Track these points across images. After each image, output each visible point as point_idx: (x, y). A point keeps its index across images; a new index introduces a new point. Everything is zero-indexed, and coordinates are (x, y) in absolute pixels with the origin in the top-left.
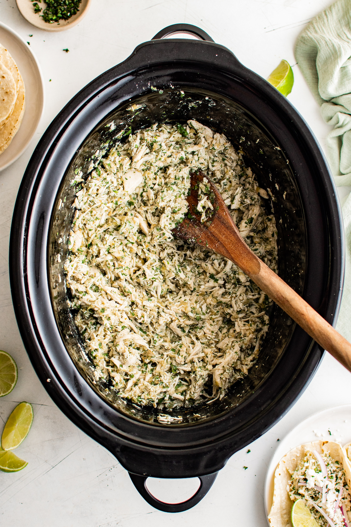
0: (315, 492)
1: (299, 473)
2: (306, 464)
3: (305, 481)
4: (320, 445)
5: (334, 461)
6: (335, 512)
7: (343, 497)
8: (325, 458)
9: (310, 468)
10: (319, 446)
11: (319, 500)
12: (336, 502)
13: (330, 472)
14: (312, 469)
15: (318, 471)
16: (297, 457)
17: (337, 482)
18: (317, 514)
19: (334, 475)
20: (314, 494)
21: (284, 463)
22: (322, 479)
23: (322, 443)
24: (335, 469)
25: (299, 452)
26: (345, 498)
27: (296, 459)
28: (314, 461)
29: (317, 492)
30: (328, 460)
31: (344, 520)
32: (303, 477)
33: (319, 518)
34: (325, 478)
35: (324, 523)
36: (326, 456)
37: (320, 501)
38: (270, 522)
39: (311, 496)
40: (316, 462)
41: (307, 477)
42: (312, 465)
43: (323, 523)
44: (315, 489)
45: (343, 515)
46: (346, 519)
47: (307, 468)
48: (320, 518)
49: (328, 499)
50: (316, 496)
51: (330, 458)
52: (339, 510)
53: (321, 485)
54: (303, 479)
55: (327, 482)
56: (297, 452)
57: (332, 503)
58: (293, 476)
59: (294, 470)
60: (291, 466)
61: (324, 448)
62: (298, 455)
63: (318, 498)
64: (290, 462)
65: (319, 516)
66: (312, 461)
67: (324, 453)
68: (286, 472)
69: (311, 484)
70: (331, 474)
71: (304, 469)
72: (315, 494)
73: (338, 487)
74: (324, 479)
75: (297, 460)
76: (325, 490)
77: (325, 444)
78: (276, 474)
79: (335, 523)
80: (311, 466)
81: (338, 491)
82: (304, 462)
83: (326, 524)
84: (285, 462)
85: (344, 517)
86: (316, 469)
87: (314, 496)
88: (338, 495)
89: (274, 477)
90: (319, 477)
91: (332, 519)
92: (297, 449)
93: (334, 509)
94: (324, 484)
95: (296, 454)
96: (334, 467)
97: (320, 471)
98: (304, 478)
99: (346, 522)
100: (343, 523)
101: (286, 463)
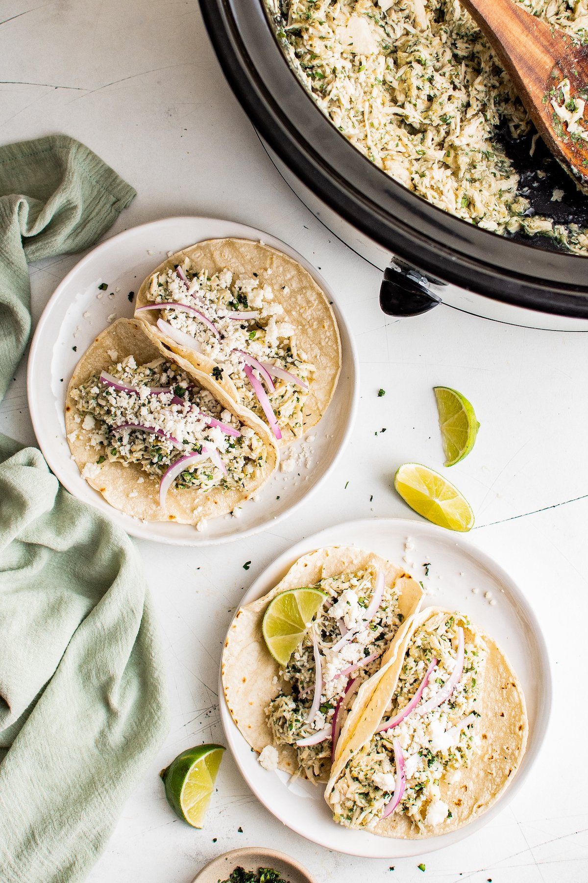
0: (335, 629)
1: (335, 585)
2: (354, 581)
3: (332, 602)
4: (398, 575)
5: (398, 611)
6: (337, 677)
7: (367, 670)
8: (389, 597)
9: (355, 589)
10: (393, 574)
11: (330, 643)
12: (350, 665)
13: (378, 621)
14: (357, 593)
15: (363, 605)
16: (352, 562)
17: (377, 643)
18: (311, 662)
19: (380, 629)
20: (331, 631)
21: (325, 556)
22: (360, 619)
23: (402, 574)
24: (390, 622)
25: (360, 558)
26: (368, 673)
27: (346, 564)
28: (369, 585)
29: (337, 631)
30: (391, 603)
31: (341, 699)
32: (336, 595)
33: (309, 670)
34: (365, 620)
35: (309, 682)
36: (393, 595)
37: (330, 647)
38: (237, 616)
39: (323, 631)
40: (370, 590)
41: (339, 599)
42: (362, 589)
43: (308, 680)
44: (338, 624)
45: (346, 692)
46: (344, 701)
47: (352, 587)
48: (311, 671)
49: (343, 651)
50: (330, 635)
51: (397, 603)
52: (344, 681)
53: (351, 625)
54: (333, 597)
55: (362, 627)
56: (357, 557)
57: (344, 662)
58: (322, 583)
59: (331, 576)
60: (333, 569)
61: (400, 581)
62: (355, 562)
63: (331, 641)
64: (336, 561)
65: (312, 667)
66: (366, 583)
67: (393, 590)
68: (317, 570)
69: (336, 612)
70: (378, 624)
71: (346, 585)
72: (332, 633)
73: (372, 648)
74: (362, 622)
75: (347, 567)
76: (349, 636)
77: (404, 578)
78: (301, 562)
79: (324, 693)
80: (359, 589)
81: (367, 653)
82: (355, 577)
83: (311, 684)
84: (328, 555)
85: (343, 695)
86: (363, 599)
87: (328, 634)
88: (361, 658)
89: (295, 562)
90: (358, 613)
91: (324, 684)
92: (361, 551)
93: (339, 672)
94: (356, 628)
95: (354, 557)
96: (391, 619)
97: (366, 607)
98: (336, 597)
99: (341, 704)
100: (336, 702)
101: (328, 558)
